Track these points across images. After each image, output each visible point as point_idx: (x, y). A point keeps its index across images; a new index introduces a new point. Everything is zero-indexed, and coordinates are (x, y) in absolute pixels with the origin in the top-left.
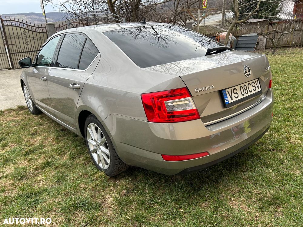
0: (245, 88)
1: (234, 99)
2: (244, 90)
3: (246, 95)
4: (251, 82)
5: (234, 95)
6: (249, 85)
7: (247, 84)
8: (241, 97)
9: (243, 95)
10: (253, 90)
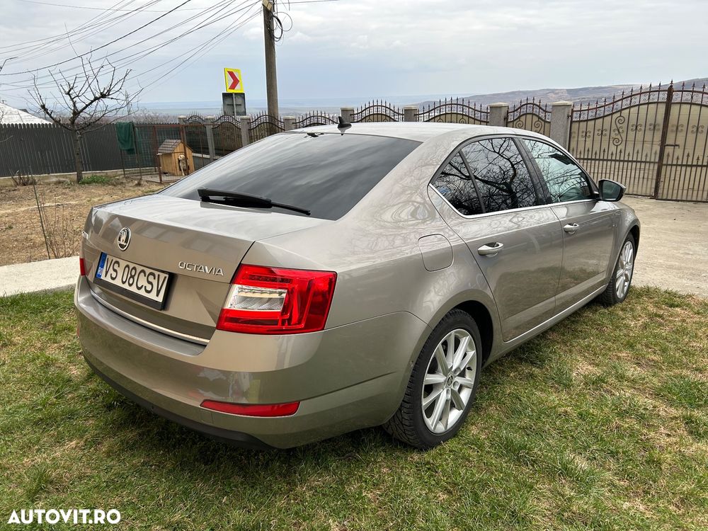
0: (133, 274)
1: (108, 279)
2: (129, 276)
3: (126, 286)
4: (148, 271)
5: (111, 271)
6: (142, 274)
7: (139, 269)
8: (118, 282)
9: (124, 283)
10: (143, 288)
